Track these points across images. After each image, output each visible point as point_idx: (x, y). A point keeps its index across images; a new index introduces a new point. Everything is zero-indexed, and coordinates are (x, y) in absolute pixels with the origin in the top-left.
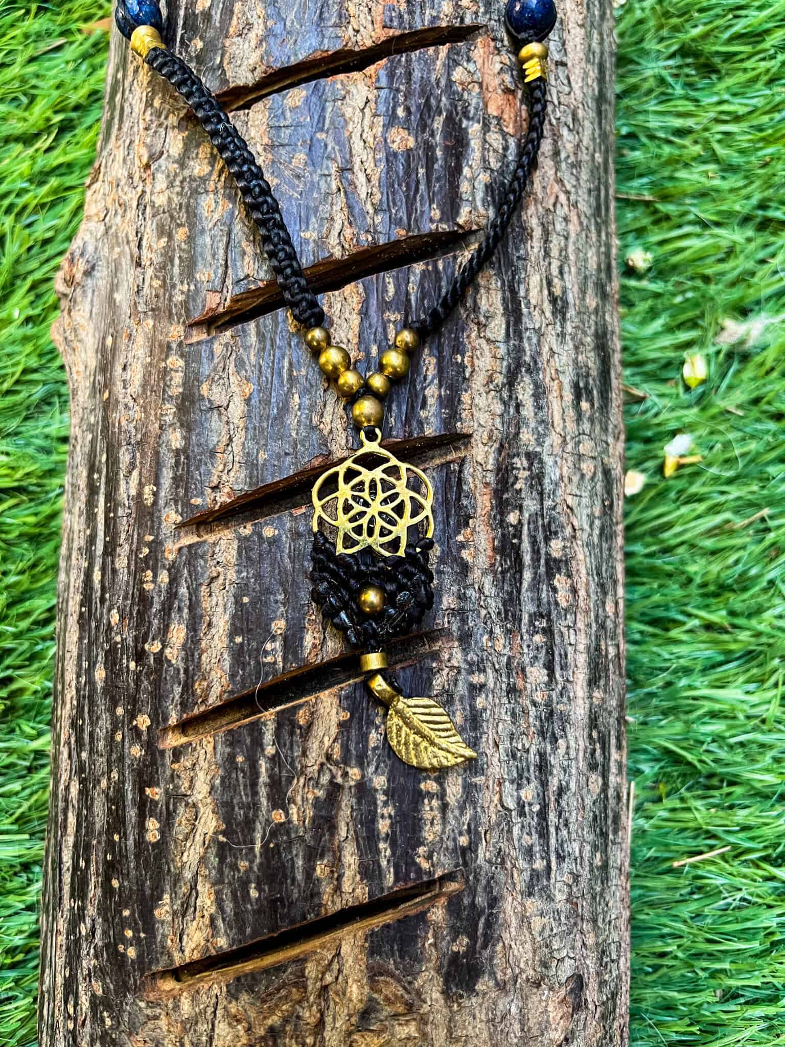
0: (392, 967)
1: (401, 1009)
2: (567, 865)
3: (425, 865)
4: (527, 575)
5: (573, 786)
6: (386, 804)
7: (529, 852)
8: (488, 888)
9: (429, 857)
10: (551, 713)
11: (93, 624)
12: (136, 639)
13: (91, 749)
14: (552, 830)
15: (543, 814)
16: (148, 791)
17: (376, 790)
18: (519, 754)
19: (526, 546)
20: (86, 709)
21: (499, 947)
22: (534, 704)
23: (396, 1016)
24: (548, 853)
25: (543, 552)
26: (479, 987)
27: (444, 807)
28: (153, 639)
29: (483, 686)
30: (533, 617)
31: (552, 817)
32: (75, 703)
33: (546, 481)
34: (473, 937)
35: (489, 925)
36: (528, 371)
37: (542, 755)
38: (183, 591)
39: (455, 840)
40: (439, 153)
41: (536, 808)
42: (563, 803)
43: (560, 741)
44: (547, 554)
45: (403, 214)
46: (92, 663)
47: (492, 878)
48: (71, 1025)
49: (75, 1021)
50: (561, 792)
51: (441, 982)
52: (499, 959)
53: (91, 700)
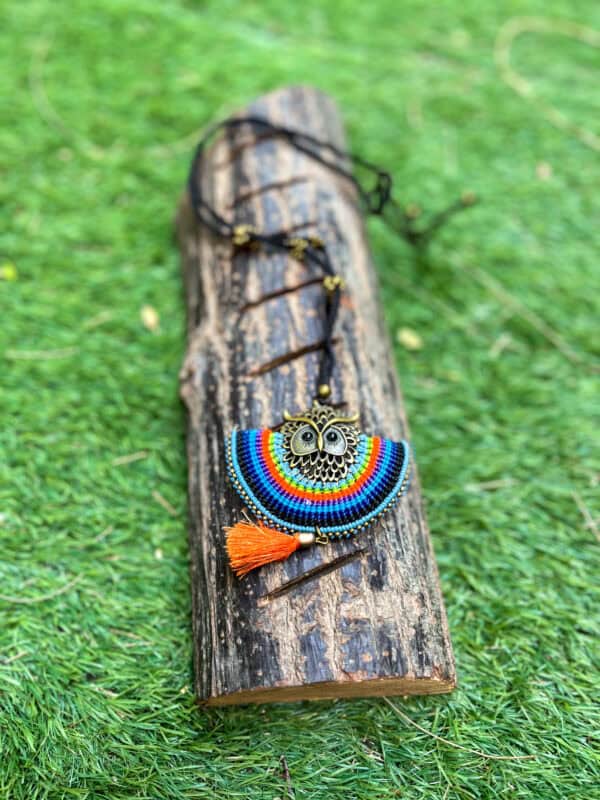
0: (350, 579)
1: (356, 593)
2: (409, 553)
3: (357, 545)
5: (407, 525)
7: (394, 545)
8: (381, 555)
9: (358, 542)
11: (217, 486)
14: (402, 539)
15: (397, 532)
20: (216, 518)
21: (389, 575)
23: (354, 596)
24: (401, 547)
26: (384, 588)
31: (401, 535)
32: (210, 519)
33: (378, 419)
34: (378, 570)
35: (384, 568)
41: (394, 530)
42: (404, 531)
46: (218, 500)
47: (382, 551)
48: (223, 641)
49: (225, 638)
50: (403, 526)
51: (369, 586)
52: (390, 580)
53: (219, 514)
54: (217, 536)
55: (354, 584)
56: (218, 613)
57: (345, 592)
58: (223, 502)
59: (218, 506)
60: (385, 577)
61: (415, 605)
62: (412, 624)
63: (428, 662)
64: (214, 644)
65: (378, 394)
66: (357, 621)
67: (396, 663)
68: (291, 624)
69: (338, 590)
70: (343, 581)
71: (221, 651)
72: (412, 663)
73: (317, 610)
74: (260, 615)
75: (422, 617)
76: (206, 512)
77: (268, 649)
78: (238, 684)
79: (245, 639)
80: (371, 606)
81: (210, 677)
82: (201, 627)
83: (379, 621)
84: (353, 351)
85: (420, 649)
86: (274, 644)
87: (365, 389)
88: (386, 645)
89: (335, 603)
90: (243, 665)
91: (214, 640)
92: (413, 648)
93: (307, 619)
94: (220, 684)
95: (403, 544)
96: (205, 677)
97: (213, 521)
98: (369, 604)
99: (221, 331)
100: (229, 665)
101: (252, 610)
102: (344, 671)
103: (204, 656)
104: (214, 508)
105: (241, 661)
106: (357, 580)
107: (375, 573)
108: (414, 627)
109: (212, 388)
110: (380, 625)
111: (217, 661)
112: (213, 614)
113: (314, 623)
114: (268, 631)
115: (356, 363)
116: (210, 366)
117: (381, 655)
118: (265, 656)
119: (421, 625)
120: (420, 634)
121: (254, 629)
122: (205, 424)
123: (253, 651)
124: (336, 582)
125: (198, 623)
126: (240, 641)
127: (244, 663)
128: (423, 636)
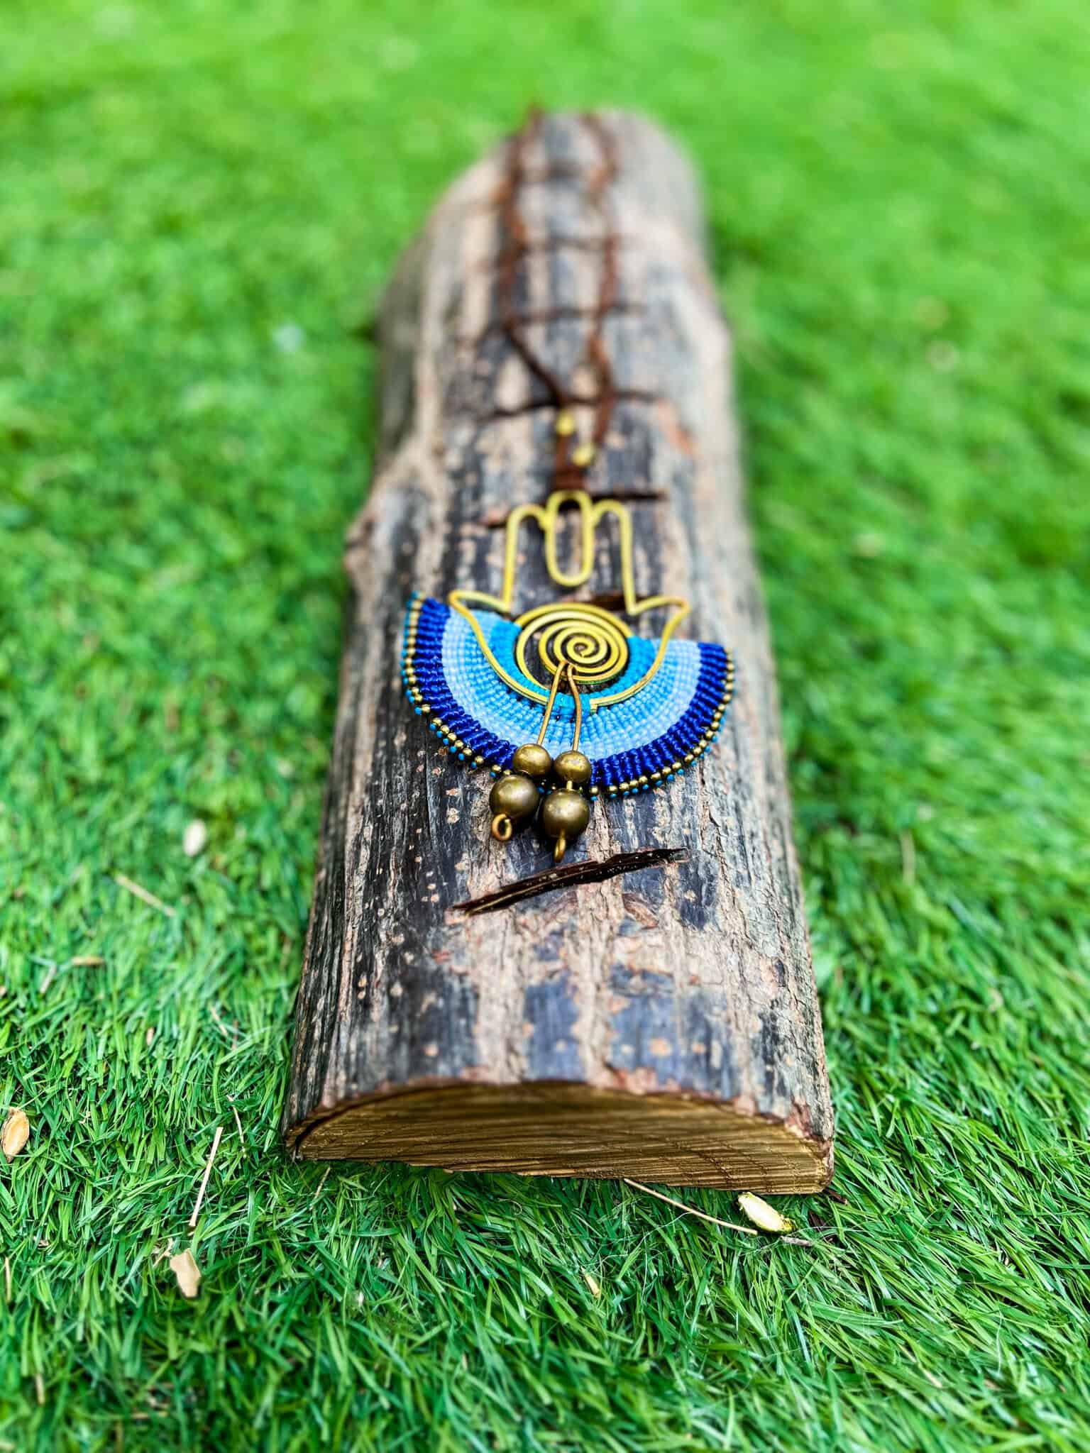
0: (641, 896)
1: (651, 923)
2: (761, 882)
3: (660, 840)
5: (761, 834)
7: (734, 858)
8: (708, 868)
9: (663, 834)
10: (739, 781)
11: (392, 715)
13: (389, 792)
14: (749, 856)
18: (720, 794)
20: (383, 771)
21: (718, 907)
23: (647, 928)
24: (747, 868)
26: (707, 927)
27: (671, 808)
31: (748, 846)
34: (698, 891)
35: (709, 891)
37: (737, 804)
39: (680, 829)
41: (736, 834)
42: (756, 843)
43: (748, 801)
46: (390, 738)
47: (709, 863)
48: (362, 995)
49: (368, 988)
50: (753, 835)
51: (677, 915)
52: (719, 916)
53: (389, 763)
54: (380, 802)
55: (647, 905)
56: (359, 943)
57: (627, 917)
58: (400, 740)
59: (390, 750)
60: (709, 909)
61: (767, 976)
62: (757, 1008)
63: (782, 1089)
64: (342, 1004)
65: (727, 604)
66: (645, 974)
67: (719, 1072)
68: (510, 964)
69: (613, 912)
70: (625, 896)
71: (354, 1014)
72: (751, 1080)
73: (566, 940)
74: (449, 938)
75: (775, 1003)
76: (363, 765)
77: (455, 1003)
78: (382, 1075)
79: (409, 986)
80: (679, 953)
81: (322, 1069)
82: (319, 979)
83: (692, 983)
84: (688, 520)
85: (769, 1060)
86: (470, 995)
87: (703, 588)
88: (701, 1032)
89: (604, 936)
90: (397, 1038)
91: (343, 996)
92: (756, 1054)
93: (544, 955)
94: (343, 1077)
95: (751, 866)
96: (312, 1071)
97: (377, 775)
98: (674, 949)
99: (439, 453)
100: (368, 1038)
101: (433, 930)
102: (609, 1067)
103: (317, 1034)
104: (380, 754)
105: (394, 1029)
106: (654, 901)
107: (691, 896)
108: (761, 1016)
109: (407, 548)
110: (693, 991)
111: (344, 1034)
112: (348, 947)
113: (558, 965)
114: (459, 969)
115: (692, 542)
116: (411, 512)
117: (689, 1049)
118: (448, 1018)
119: (774, 1018)
120: (770, 1033)
121: (432, 965)
122: (383, 613)
123: (424, 1007)
124: (610, 897)
125: (314, 974)
126: (398, 990)
127: (400, 1032)
128: (776, 1039)
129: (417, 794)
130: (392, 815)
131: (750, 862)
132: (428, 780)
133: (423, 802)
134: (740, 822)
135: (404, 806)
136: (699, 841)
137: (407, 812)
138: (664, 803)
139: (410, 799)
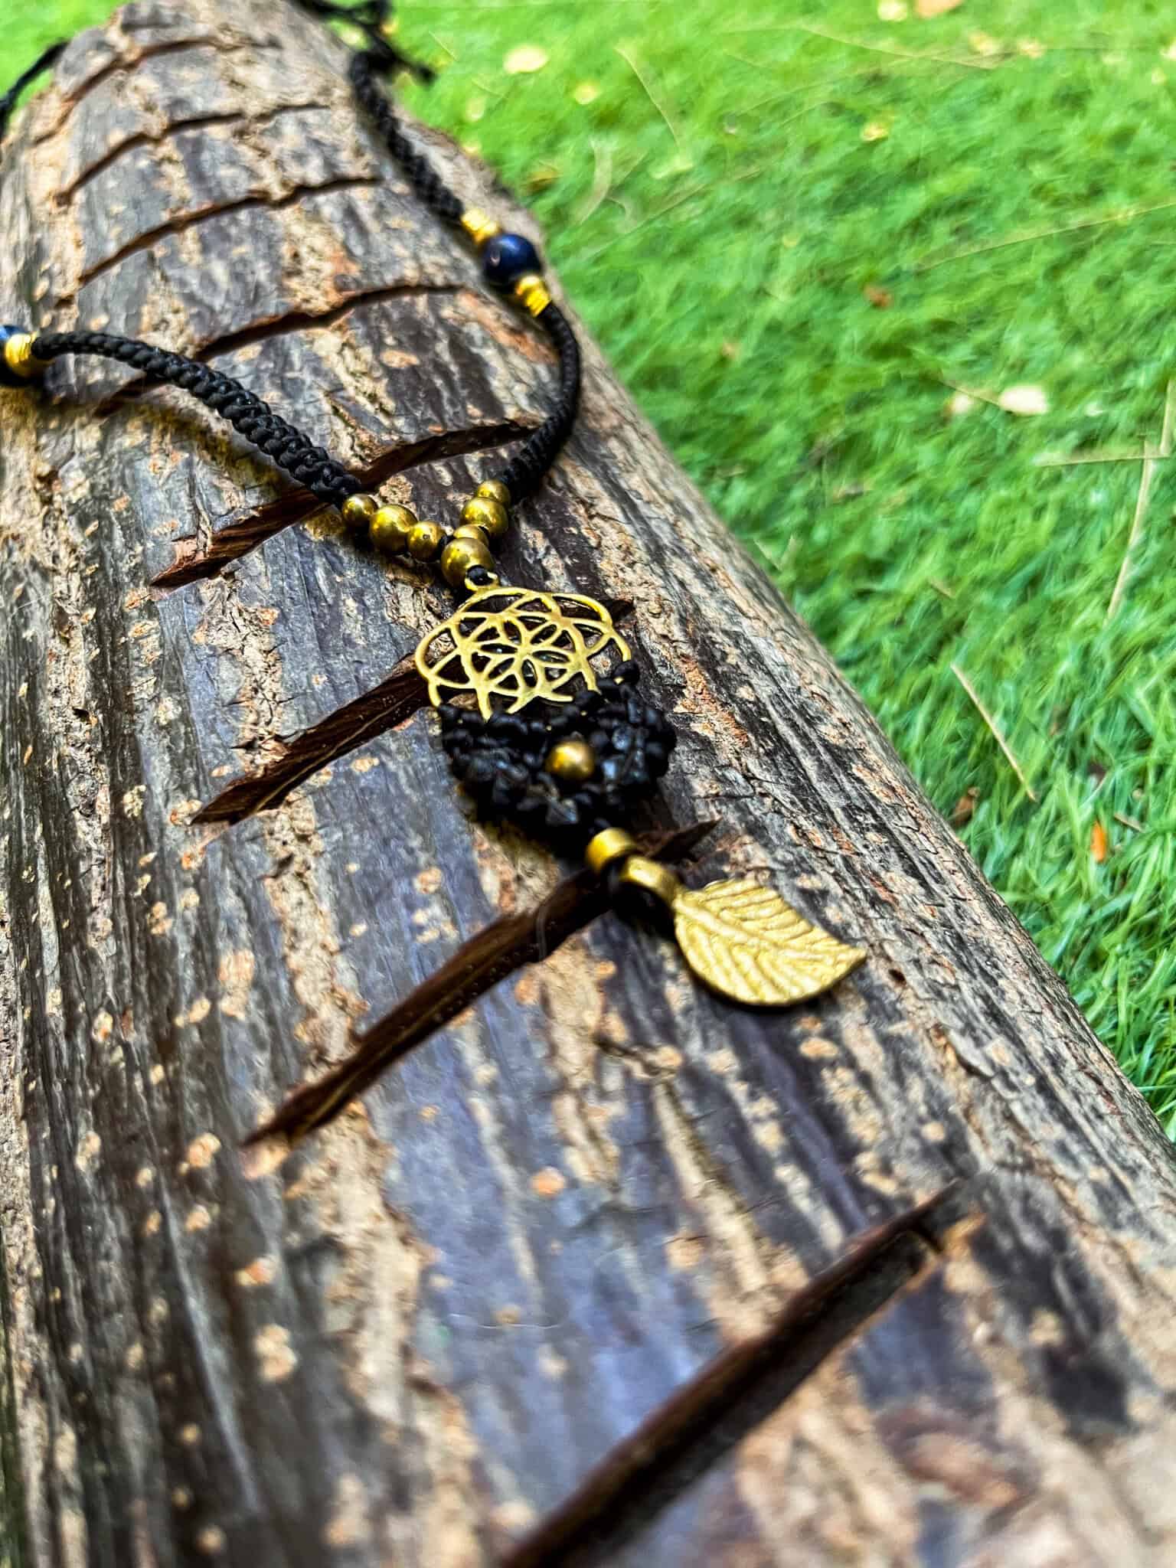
0: (932, 1407)
1: (999, 1494)
2: (1144, 1179)
3: (887, 1187)
4: (808, 763)
5: (1066, 1053)
6: (753, 1096)
7: (1063, 1149)
8: (1033, 1215)
9: (886, 1169)
10: (960, 941)
11: (58, 1088)
12: (155, 1025)
13: (91, 1318)
14: (1081, 1120)
15: (1047, 1091)
16: (245, 1278)
17: (722, 1077)
18: (946, 992)
19: (783, 728)
20: (66, 1255)
22: (925, 923)
24: (1097, 1155)
25: (813, 737)
27: (865, 1080)
28: (190, 1002)
29: (824, 893)
30: (850, 811)
31: (1064, 1096)
32: (37, 1271)
33: (768, 662)
36: (674, 554)
37: (986, 998)
38: (230, 902)
39: (916, 1134)
40: (454, 368)
41: (1030, 1080)
42: (1071, 1080)
43: (1001, 982)
44: (821, 739)
45: (429, 414)
46: (66, 1154)
47: (1026, 1196)
50: (1056, 1061)
52: (1140, 1352)
53: (75, 1225)
54: (77, 1351)
55: (961, 1432)
57: (926, 1507)
58: (88, 1151)
59: (69, 1189)
60: (1106, 1343)
69: (877, 1506)
70: (886, 1428)
97: (53, 1275)
124: (843, 1451)
129: (159, 1308)
130: (112, 1390)
131: (1094, 1140)
132: (181, 1254)
133: (179, 1330)
134: (1016, 1041)
135: (135, 1354)
136: (974, 1142)
137: (148, 1374)
138: (845, 1075)
139: (143, 1328)
